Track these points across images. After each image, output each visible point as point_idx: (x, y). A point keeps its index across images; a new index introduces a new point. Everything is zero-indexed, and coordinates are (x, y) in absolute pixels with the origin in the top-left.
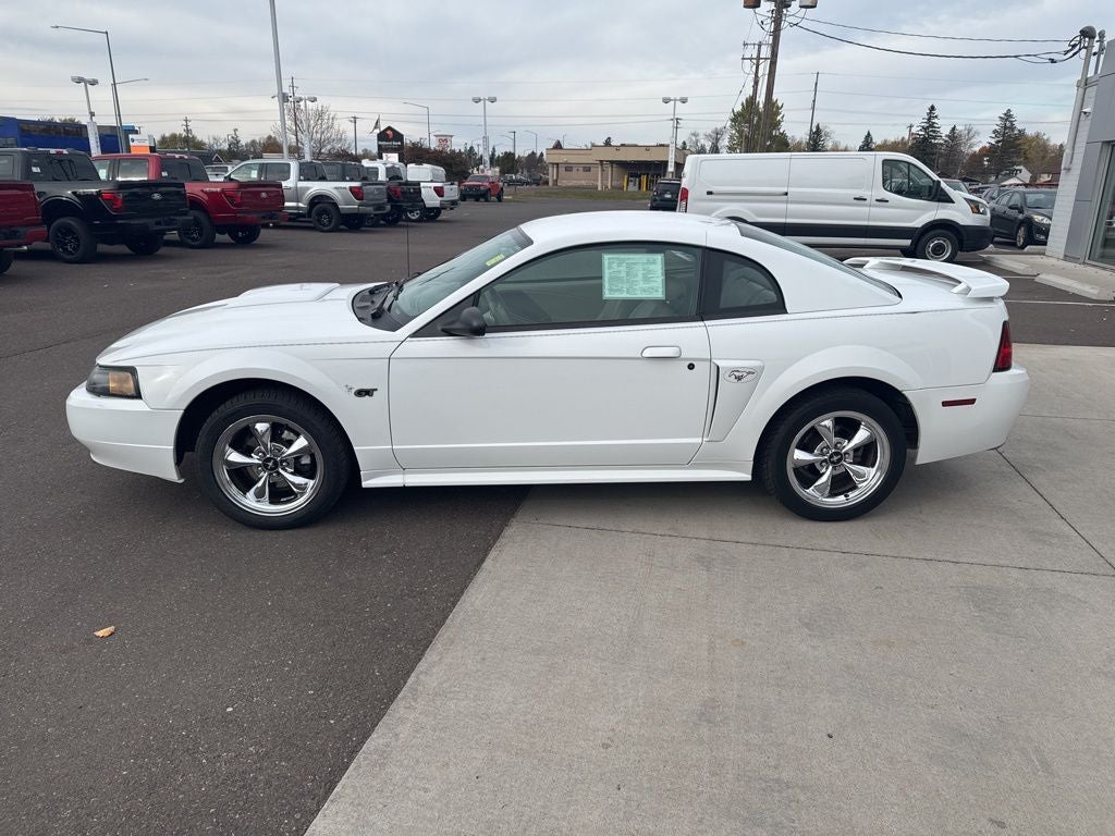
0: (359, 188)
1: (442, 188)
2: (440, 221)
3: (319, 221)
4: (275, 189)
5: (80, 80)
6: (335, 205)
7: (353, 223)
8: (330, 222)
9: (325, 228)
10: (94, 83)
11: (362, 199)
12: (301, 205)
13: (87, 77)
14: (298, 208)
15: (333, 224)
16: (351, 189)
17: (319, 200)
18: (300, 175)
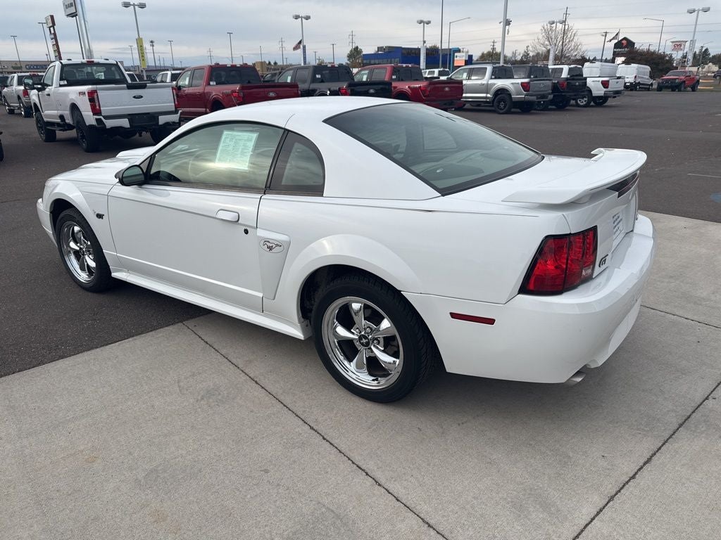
0: (528, 83)
1: (608, 81)
2: (606, 106)
3: (498, 106)
4: (457, 85)
5: (421, 22)
6: (510, 95)
7: (524, 107)
8: (505, 107)
9: (501, 111)
10: (428, 23)
11: (528, 91)
12: (489, 95)
13: (425, 20)
14: (486, 98)
15: (506, 109)
16: (522, 84)
17: (502, 92)
18: (492, 75)
